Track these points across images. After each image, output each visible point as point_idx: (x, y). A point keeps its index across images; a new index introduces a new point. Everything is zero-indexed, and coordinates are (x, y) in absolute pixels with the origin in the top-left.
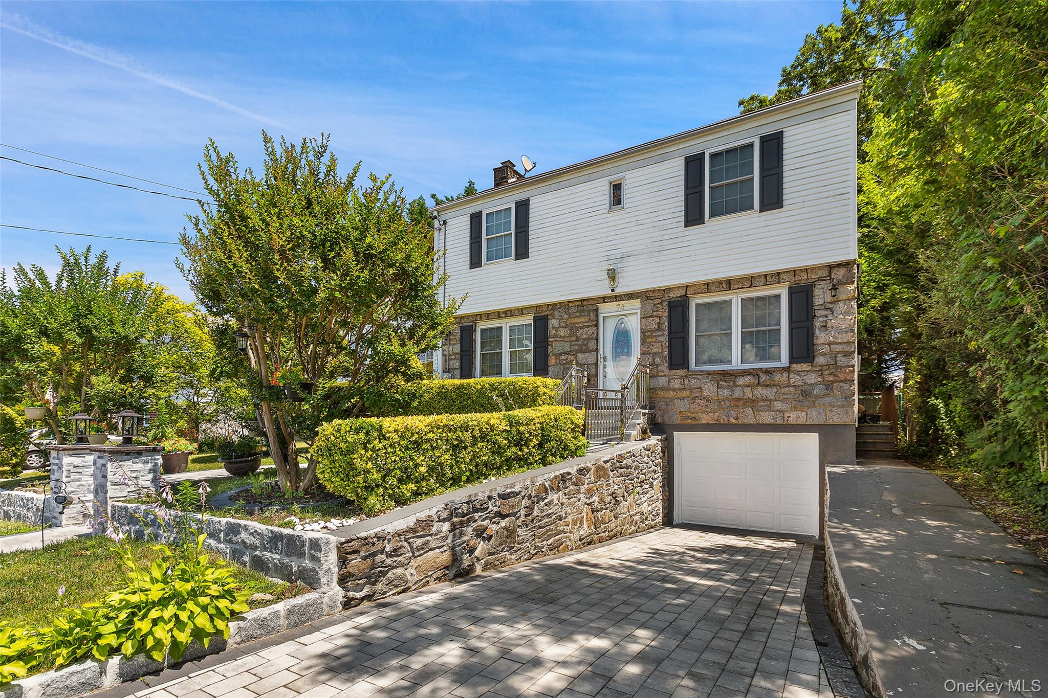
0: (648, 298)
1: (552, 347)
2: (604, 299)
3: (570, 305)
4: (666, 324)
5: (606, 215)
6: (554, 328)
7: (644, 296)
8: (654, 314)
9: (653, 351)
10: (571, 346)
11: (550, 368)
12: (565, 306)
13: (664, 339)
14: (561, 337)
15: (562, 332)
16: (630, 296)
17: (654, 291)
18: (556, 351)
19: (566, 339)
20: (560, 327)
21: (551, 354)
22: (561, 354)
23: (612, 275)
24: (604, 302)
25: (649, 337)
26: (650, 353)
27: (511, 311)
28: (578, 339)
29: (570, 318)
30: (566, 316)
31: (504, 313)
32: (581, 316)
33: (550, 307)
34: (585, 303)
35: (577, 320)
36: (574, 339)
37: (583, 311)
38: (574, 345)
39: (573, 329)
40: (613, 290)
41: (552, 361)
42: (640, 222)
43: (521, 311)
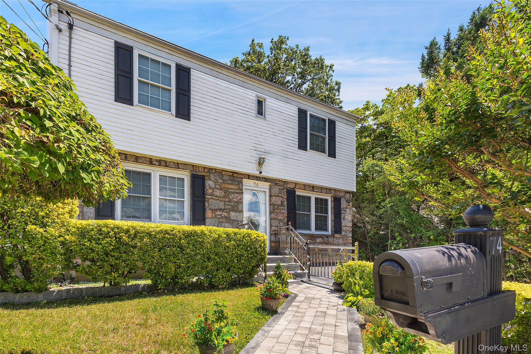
0: (276, 184)
1: (208, 202)
2: (249, 177)
3: (224, 173)
4: (286, 203)
5: (254, 118)
6: (210, 188)
7: (273, 182)
8: (280, 195)
9: (279, 218)
10: (225, 205)
11: (207, 220)
12: (220, 172)
13: (285, 212)
14: (216, 196)
15: (218, 193)
16: (266, 179)
17: (279, 181)
18: (212, 207)
19: (221, 199)
20: (216, 188)
21: (208, 209)
22: (216, 210)
23: (261, 162)
24: (249, 178)
25: (276, 209)
26: (277, 219)
27: (166, 162)
28: (230, 201)
29: (223, 183)
30: (220, 181)
31: (157, 161)
32: (232, 184)
33: (206, 170)
34: (235, 175)
35: (229, 186)
36: (227, 200)
37: (234, 180)
38: (228, 205)
39: (227, 191)
40: (261, 173)
41: (209, 214)
42: (275, 134)
43: (177, 165)
